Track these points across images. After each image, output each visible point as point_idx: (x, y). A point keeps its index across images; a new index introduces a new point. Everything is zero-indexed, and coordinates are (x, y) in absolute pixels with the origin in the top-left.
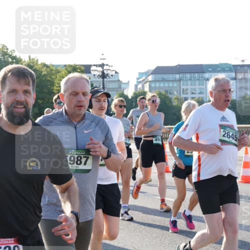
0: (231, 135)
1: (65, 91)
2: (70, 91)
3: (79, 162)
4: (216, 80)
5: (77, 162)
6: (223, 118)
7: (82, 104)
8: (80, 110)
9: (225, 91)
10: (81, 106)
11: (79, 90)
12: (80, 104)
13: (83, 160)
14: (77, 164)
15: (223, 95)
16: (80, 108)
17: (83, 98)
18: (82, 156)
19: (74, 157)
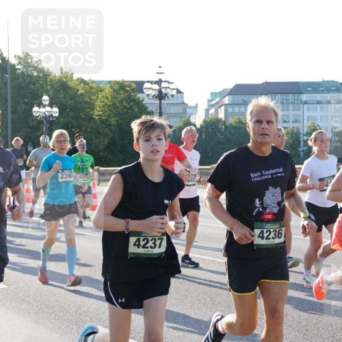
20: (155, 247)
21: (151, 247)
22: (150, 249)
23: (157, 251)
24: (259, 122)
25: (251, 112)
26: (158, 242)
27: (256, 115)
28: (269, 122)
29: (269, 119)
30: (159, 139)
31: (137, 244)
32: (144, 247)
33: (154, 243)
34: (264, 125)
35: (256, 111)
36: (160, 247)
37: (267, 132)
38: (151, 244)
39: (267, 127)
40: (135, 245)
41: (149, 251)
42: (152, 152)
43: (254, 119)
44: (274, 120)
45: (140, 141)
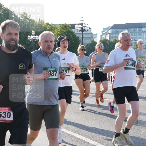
0: (131, 64)
1: (41, 41)
2: (44, 40)
3: (53, 74)
4: (123, 34)
5: (52, 74)
6: (127, 55)
7: (50, 47)
8: (49, 50)
9: (127, 40)
10: (50, 48)
11: (48, 39)
12: (49, 47)
13: (55, 73)
14: (52, 75)
15: (126, 43)
16: (49, 49)
17: (50, 44)
18: (54, 71)
19: (51, 72)
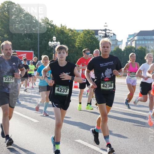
20: (64, 92)
21: (63, 92)
22: (62, 92)
23: (64, 93)
24: (104, 47)
25: (101, 44)
26: (65, 91)
27: (103, 45)
28: (107, 47)
29: (107, 46)
30: (64, 53)
31: (58, 90)
32: (60, 91)
33: (64, 91)
34: (106, 48)
35: (103, 43)
36: (66, 92)
37: (107, 51)
38: (62, 90)
39: (107, 49)
40: (57, 90)
41: (62, 93)
42: (61, 57)
43: (102, 46)
44: (109, 46)
45: (57, 53)
